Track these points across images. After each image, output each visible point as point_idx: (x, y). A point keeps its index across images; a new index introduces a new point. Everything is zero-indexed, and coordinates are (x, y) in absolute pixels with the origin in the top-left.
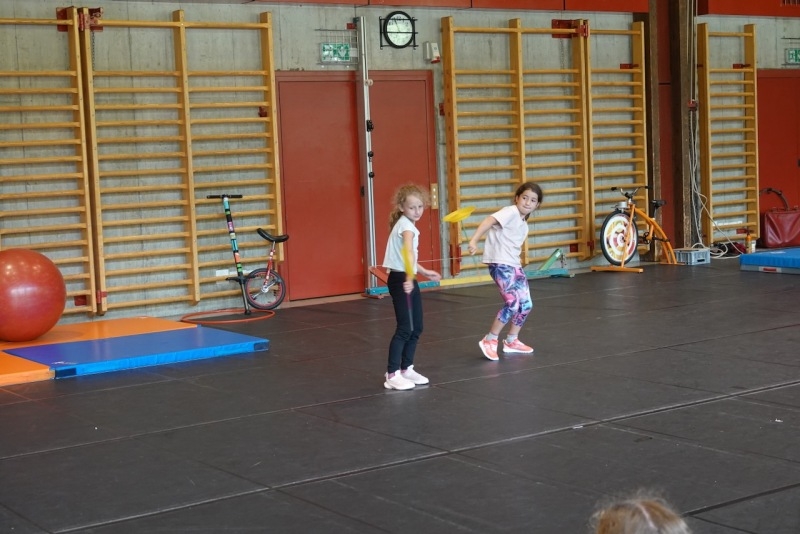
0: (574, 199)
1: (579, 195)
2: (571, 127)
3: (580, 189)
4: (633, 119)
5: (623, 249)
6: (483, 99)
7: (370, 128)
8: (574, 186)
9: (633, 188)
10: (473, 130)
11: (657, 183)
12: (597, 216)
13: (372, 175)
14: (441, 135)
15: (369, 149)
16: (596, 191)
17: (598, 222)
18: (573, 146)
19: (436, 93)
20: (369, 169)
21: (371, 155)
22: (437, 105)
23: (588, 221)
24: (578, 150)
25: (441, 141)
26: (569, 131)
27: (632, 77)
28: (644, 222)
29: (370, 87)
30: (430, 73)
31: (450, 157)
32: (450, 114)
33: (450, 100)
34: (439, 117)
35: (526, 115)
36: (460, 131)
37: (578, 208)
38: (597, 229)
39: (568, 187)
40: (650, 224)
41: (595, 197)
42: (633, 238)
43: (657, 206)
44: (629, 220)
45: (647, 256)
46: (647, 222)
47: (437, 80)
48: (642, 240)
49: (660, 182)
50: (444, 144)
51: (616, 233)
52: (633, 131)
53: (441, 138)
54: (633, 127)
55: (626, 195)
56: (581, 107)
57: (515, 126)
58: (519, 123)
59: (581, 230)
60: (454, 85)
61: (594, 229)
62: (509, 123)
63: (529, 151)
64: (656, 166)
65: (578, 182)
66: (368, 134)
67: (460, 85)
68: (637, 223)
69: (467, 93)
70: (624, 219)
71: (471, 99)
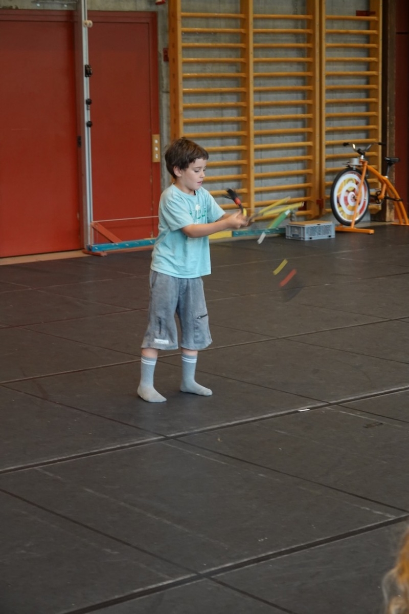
0: (304, 154)
1: (309, 150)
2: (303, 77)
3: (310, 143)
4: (368, 70)
5: (353, 209)
6: (210, 44)
7: (88, 74)
8: (304, 140)
9: (366, 144)
10: (198, 78)
11: (392, 139)
12: (328, 173)
13: (89, 125)
14: (165, 82)
15: (86, 95)
16: (328, 146)
17: (328, 180)
18: (304, 98)
19: (160, 37)
20: (87, 117)
21: (89, 102)
22: (161, 51)
23: (317, 178)
24: (310, 102)
25: (164, 90)
26: (300, 81)
27: (369, 25)
28: (375, 180)
29: (89, 29)
30: (154, 16)
31: (174, 106)
32: (175, 61)
33: (174, 45)
34: (163, 63)
35: (256, 63)
36: (185, 79)
37: (308, 164)
38: (327, 187)
39: (297, 141)
40: (383, 182)
41: (326, 153)
42: (364, 197)
43: (390, 163)
44: (360, 177)
45: (377, 216)
46: (380, 180)
47: (161, 22)
48: (373, 199)
49: (394, 138)
50: (167, 92)
51: (348, 191)
52: (368, 83)
53: (165, 86)
54: (368, 79)
55: (359, 151)
56: (314, 57)
57: (243, 75)
58: (248, 72)
59: (310, 188)
60: (180, 29)
61: (323, 187)
62: (238, 71)
63: (257, 103)
64: (390, 120)
65: (309, 136)
66: (86, 80)
67: (185, 29)
68: (369, 180)
69: (193, 37)
70: (355, 177)
71: (197, 44)
